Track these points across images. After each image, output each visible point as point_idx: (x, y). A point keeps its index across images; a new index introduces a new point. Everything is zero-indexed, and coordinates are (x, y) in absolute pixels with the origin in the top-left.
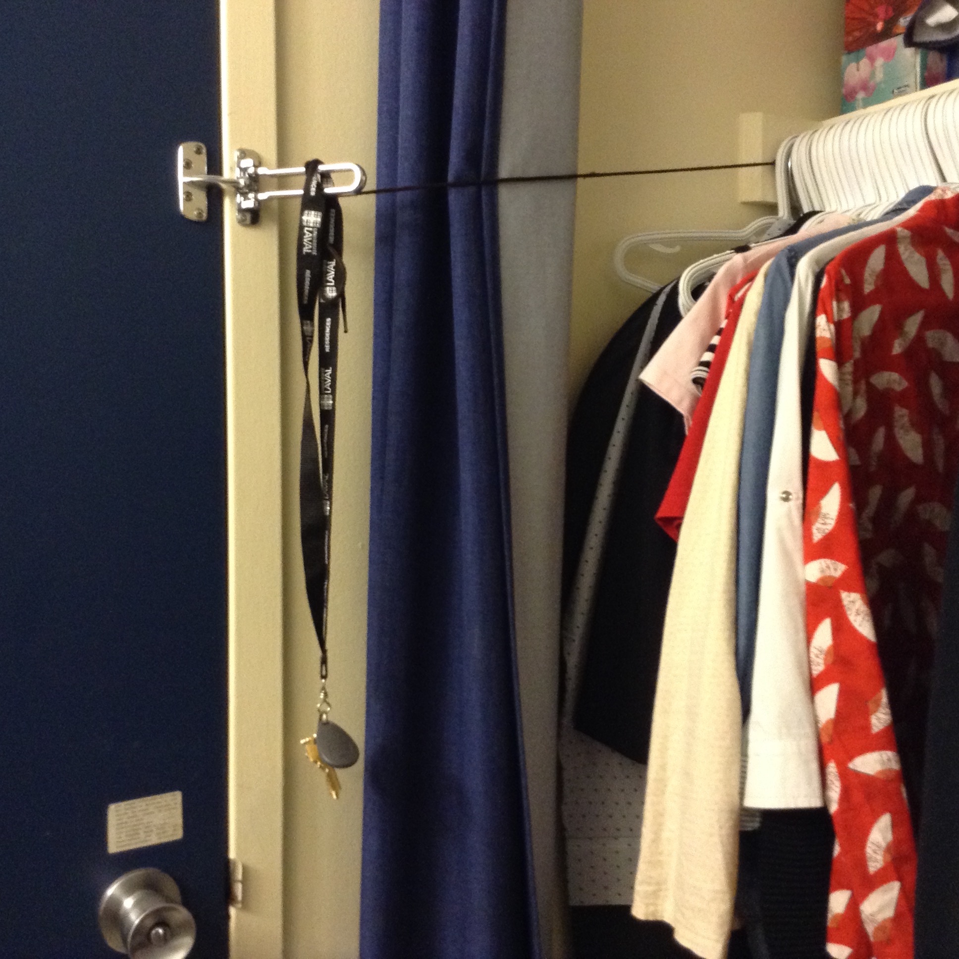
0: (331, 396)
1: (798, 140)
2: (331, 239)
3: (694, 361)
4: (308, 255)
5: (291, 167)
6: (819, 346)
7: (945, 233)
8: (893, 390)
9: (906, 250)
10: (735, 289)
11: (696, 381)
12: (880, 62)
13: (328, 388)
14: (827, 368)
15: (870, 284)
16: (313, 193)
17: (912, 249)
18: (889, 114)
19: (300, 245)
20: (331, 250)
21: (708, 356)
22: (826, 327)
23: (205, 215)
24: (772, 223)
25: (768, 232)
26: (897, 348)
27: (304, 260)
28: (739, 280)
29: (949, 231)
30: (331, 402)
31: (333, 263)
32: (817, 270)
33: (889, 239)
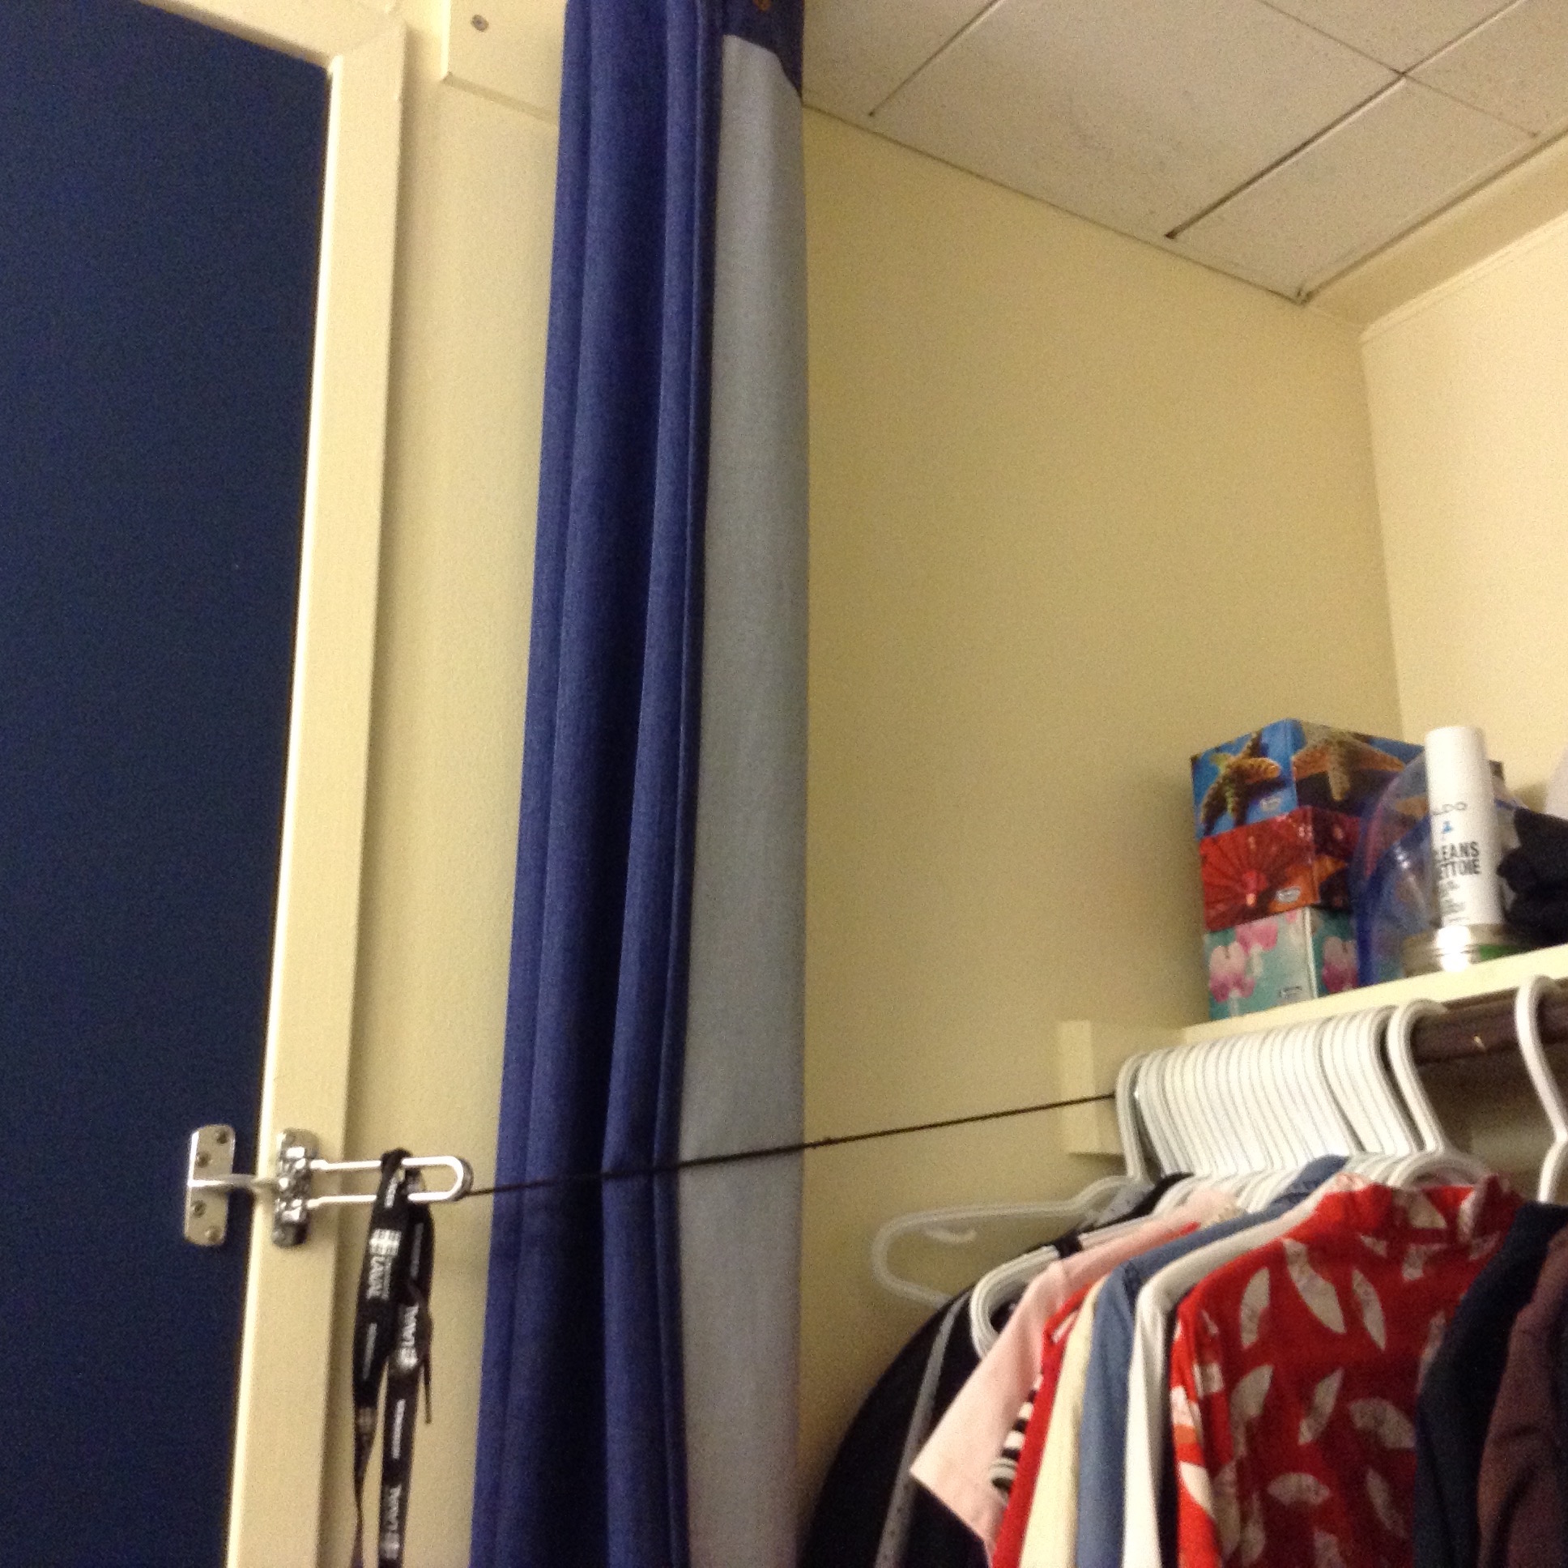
0: (396, 1536)
1: (1148, 1060)
2: (414, 1272)
3: (993, 1448)
4: (376, 1301)
5: (361, 1160)
6: (1181, 1441)
7: (1361, 1244)
8: (1306, 1503)
9: (1302, 1272)
10: (1054, 1322)
11: (1000, 1484)
12: (1256, 949)
13: (393, 1522)
14: (1192, 1478)
15: (1251, 1331)
16: (389, 1202)
17: (1312, 1272)
18: (1270, 1039)
19: (364, 1285)
20: (411, 1288)
21: (1016, 1440)
22: (1186, 1409)
23: (222, 1235)
24: (1117, 1189)
25: (1111, 1206)
26: (1306, 1434)
27: (368, 1310)
28: (1060, 1305)
29: (1368, 1241)
30: (396, 1546)
31: (414, 1310)
32: (1169, 1306)
33: (1273, 1258)
